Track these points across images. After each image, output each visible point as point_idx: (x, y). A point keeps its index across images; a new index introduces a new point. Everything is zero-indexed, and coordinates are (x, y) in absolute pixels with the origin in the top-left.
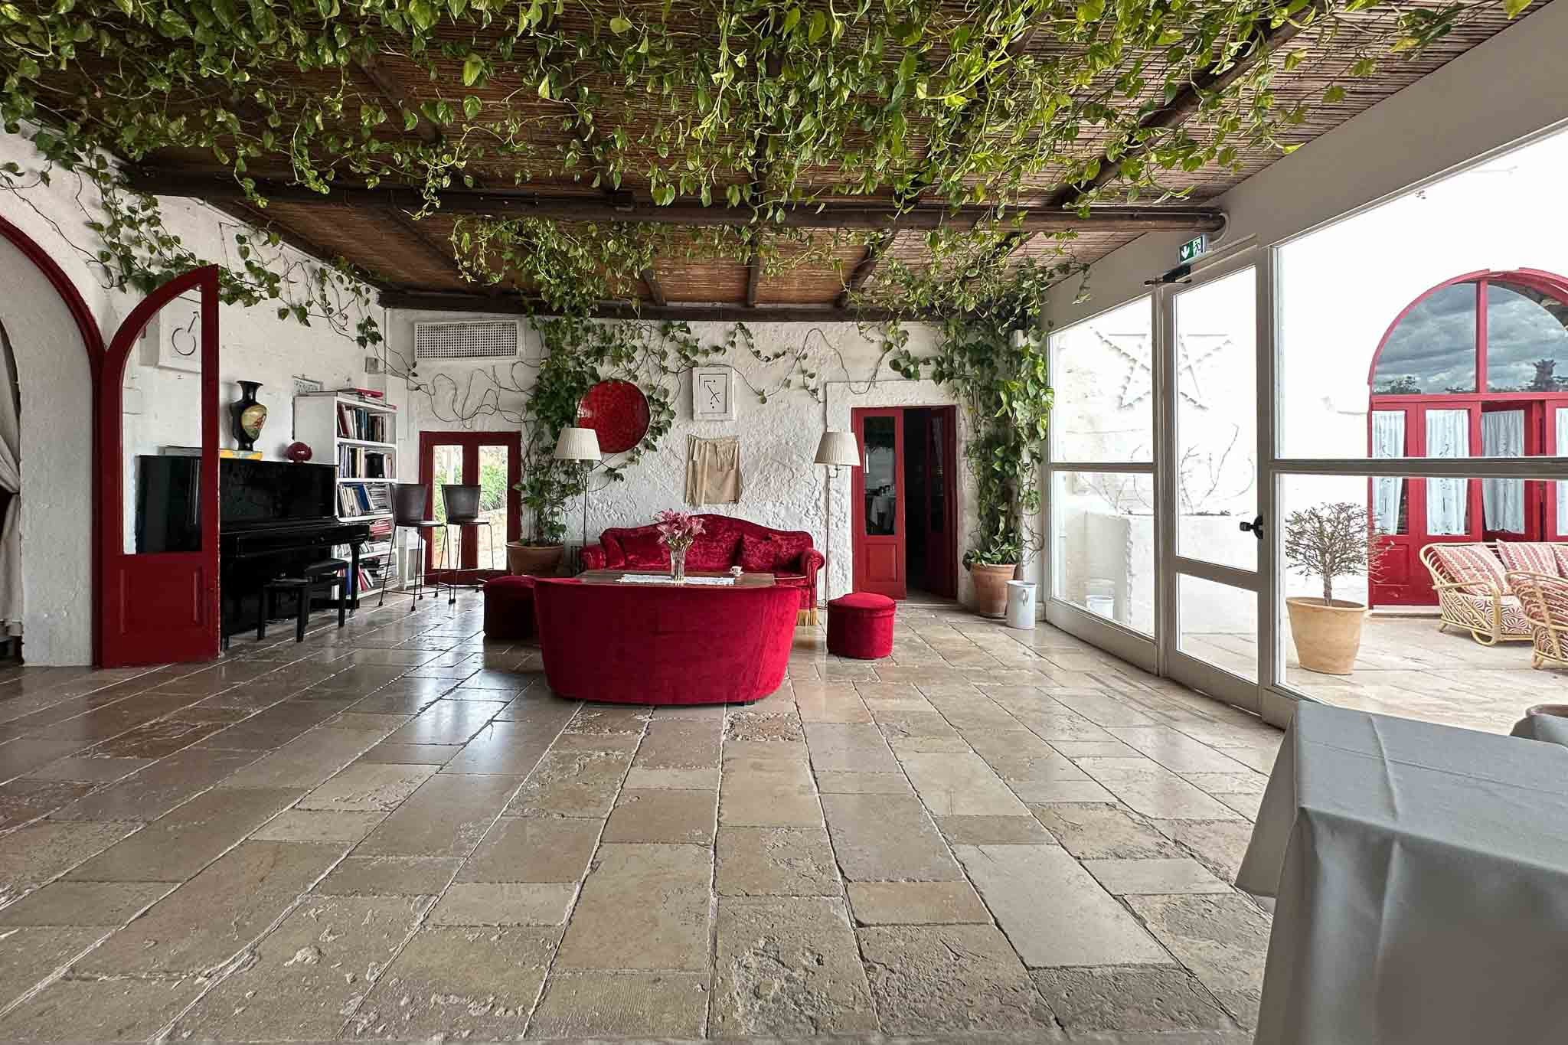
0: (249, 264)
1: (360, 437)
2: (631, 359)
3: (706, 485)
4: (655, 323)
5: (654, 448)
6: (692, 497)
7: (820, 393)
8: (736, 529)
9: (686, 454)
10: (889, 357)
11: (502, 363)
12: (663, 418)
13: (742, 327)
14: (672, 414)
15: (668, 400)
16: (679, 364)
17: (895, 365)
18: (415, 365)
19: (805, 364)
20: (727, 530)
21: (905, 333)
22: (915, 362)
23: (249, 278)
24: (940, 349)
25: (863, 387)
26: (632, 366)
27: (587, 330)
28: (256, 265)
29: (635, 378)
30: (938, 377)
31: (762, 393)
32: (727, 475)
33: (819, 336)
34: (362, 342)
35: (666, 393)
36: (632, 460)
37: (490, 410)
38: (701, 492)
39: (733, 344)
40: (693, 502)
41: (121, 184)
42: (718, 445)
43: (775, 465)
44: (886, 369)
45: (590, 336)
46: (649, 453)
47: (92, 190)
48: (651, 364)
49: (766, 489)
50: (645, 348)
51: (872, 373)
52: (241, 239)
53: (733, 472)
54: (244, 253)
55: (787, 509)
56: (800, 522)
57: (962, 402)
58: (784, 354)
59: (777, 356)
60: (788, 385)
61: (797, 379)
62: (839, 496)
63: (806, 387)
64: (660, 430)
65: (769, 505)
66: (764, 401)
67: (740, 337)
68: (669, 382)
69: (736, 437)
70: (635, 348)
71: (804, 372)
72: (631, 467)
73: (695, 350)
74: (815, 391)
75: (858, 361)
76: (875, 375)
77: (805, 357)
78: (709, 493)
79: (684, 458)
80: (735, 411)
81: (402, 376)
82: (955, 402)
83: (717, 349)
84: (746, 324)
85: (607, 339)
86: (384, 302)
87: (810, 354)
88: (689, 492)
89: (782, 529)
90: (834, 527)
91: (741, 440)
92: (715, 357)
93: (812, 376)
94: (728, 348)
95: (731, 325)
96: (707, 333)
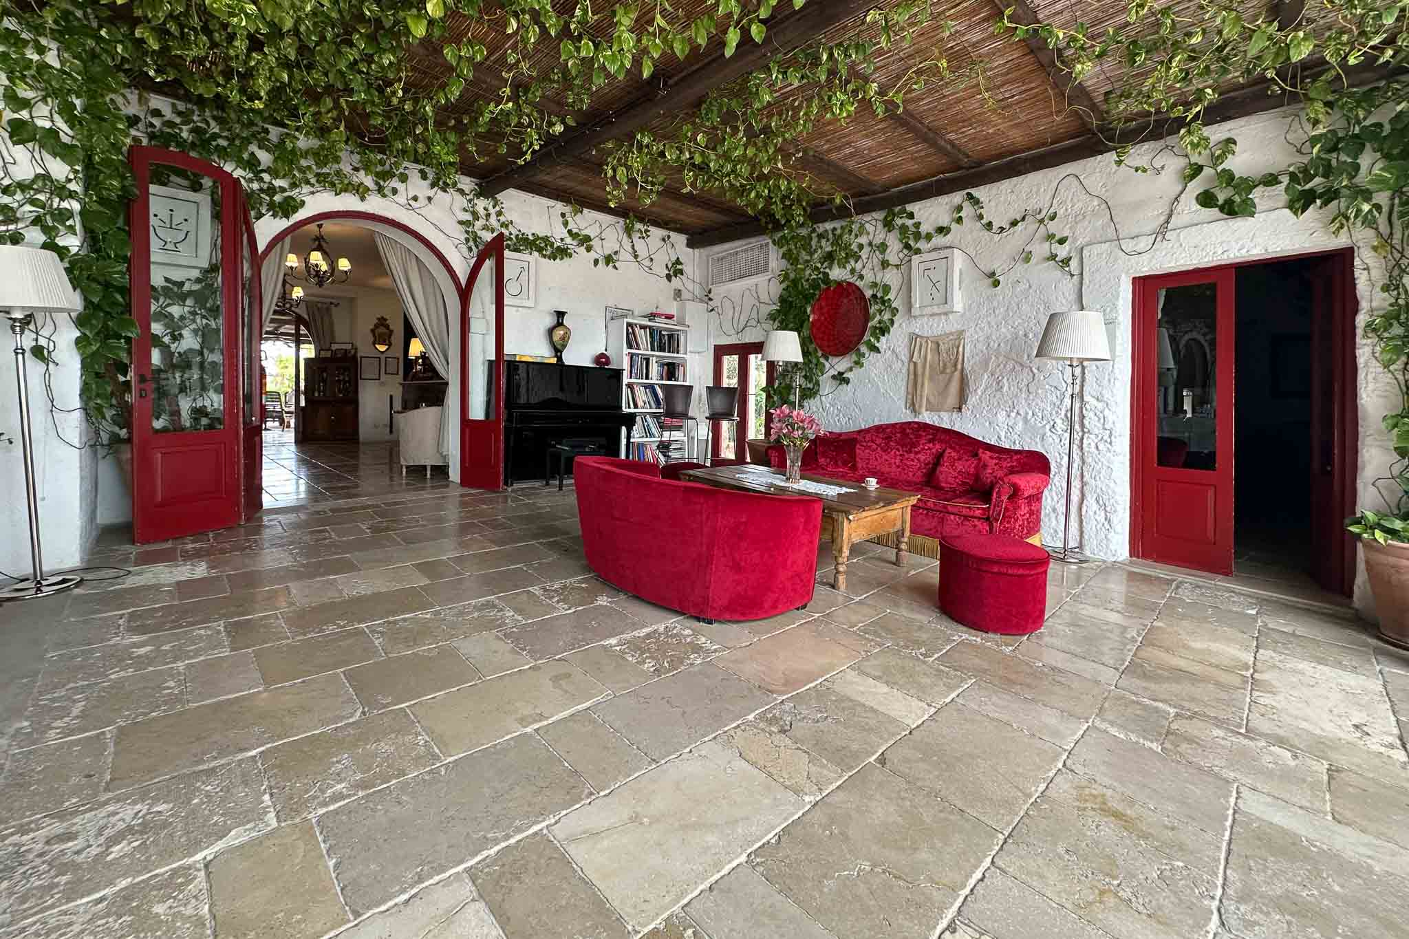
0: (570, 232)
1: (652, 350)
2: (858, 258)
3: (927, 389)
4: (880, 215)
5: (877, 350)
6: (913, 404)
7: (1074, 264)
8: (941, 441)
9: (908, 355)
10: (1196, 187)
11: (761, 279)
12: (887, 316)
13: (970, 197)
14: (894, 311)
15: (891, 296)
16: (901, 255)
17: (1206, 200)
18: (710, 292)
19: (1052, 227)
20: (930, 441)
21: (1231, 141)
22: (1247, 185)
23: (569, 240)
24: (1299, 151)
25: (1144, 243)
26: (859, 265)
27: (820, 236)
28: (574, 231)
29: (861, 277)
30: (1301, 202)
31: (994, 274)
32: (950, 380)
33: (1076, 182)
34: (669, 277)
35: (887, 289)
36: (857, 363)
37: (754, 323)
38: (921, 396)
39: (959, 220)
40: (914, 409)
41: (478, 195)
42: (941, 343)
43: (1010, 365)
44: (1189, 207)
45: (823, 242)
46: (874, 355)
47: (461, 201)
48: (875, 260)
49: (998, 395)
50: (870, 244)
51: (1163, 219)
52: (563, 215)
53: (957, 374)
54: (566, 224)
55: (1026, 421)
56: (1042, 439)
57: (1361, 238)
58: (1023, 219)
59: (1014, 223)
60: (1027, 259)
61: (1041, 249)
62: (1100, 406)
63: (1053, 257)
64: (883, 330)
65: (1002, 416)
66: (996, 283)
67: (968, 211)
68: (891, 277)
69: (961, 332)
70: (861, 247)
71: (1050, 237)
72: (857, 371)
73: (918, 236)
74: (1066, 262)
75: (1138, 206)
76: (1167, 222)
77: (1053, 218)
78: (932, 399)
79: (906, 360)
80: (959, 301)
81: (702, 301)
82: (1341, 241)
83: (942, 230)
84: (975, 192)
85: (837, 240)
86: (691, 244)
87: (1061, 212)
88: (910, 397)
89: (1017, 447)
90: (1093, 449)
91: (968, 334)
92: (939, 240)
93: (1062, 241)
94: (954, 226)
95: (957, 197)
96: (929, 213)
